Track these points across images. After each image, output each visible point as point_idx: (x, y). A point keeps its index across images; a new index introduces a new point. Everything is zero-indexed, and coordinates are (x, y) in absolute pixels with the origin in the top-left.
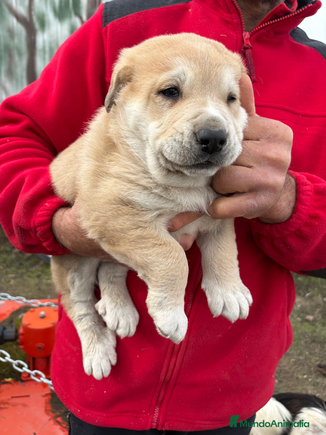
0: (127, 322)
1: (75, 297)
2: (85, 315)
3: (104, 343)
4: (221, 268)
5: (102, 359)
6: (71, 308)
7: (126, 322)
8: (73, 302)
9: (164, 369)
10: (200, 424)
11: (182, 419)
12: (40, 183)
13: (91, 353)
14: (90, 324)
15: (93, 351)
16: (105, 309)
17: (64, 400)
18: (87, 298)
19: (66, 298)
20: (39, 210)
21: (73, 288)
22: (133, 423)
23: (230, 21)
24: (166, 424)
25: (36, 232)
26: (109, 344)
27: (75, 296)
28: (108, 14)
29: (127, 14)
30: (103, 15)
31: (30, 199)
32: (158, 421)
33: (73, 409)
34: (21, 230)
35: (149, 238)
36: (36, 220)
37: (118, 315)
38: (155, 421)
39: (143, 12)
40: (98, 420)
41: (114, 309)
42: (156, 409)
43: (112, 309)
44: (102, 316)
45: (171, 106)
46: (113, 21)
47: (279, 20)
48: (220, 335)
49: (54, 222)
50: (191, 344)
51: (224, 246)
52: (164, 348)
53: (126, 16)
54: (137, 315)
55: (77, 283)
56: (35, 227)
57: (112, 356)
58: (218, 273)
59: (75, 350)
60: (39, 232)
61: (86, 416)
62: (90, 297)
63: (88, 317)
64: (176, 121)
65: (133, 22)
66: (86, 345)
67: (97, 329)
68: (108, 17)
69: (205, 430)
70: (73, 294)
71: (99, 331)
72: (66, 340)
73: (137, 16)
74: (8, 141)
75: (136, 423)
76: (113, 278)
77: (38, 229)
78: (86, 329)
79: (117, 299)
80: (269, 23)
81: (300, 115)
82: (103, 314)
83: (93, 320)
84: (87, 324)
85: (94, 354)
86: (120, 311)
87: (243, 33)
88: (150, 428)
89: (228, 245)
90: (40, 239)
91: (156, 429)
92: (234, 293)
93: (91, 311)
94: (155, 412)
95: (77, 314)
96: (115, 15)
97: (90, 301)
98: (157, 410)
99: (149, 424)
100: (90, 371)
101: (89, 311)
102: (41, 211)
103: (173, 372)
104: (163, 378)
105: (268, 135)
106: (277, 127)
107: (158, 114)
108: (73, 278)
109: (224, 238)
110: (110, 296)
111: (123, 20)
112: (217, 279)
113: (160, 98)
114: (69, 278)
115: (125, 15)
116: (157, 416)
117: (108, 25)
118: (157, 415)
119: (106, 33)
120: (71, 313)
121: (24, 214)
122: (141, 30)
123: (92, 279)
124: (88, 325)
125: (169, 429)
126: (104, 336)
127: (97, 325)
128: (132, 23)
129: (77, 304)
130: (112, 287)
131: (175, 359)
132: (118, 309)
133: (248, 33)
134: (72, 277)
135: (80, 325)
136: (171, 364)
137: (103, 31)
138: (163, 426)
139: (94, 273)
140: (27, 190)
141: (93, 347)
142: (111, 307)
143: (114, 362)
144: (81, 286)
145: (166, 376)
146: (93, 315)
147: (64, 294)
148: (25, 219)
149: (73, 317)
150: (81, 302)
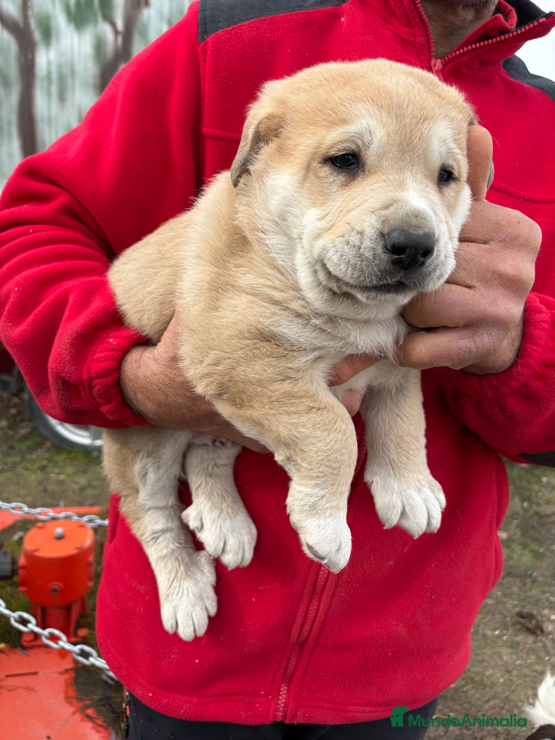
0: (240, 543)
1: (146, 500)
2: (164, 531)
3: (196, 579)
4: (399, 451)
5: (193, 606)
6: (139, 519)
7: (238, 543)
8: (143, 509)
9: (299, 621)
10: (354, 712)
11: (326, 704)
12: (97, 304)
13: (174, 596)
14: (172, 546)
15: (178, 593)
16: (201, 520)
17: (124, 676)
18: (168, 502)
19: (130, 503)
20: (98, 350)
21: (145, 484)
22: (244, 712)
23: (411, 39)
24: (299, 713)
25: (91, 388)
26: (205, 580)
27: (148, 497)
28: (207, 20)
29: (241, 20)
30: (199, 22)
31: (82, 331)
32: (286, 709)
33: (140, 692)
34: (63, 385)
35: (302, 397)
36: (92, 367)
37: (224, 530)
38: (282, 709)
39: (268, 19)
40: (184, 709)
41: (216, 521)
42: (282, 689)
43: (214, 520)
44: (197, 532)
45: (345, 185)
46: (217, 33)
47: (490, 41)
48: (392, 562)
49: (124, 371)
50: (344, 577)
51: (406, 414)
52: (298, 585)
53: (239, 25)
54: (254, 531)
55: (151, 477)
56: (91, 380)
57: (210, 601)
58: (395, 458)
59: (143, 592)
60: (97, 388)
61: (164, 703)
62: (172, 500)
63: (168, 535)
64: (353, 210)
65: (250, 34)
66: (166, 583)
67: (185, 555)
68: (208, 24)
69: (363, 721)
70: (144, 496)
71: (187, 559)
72: (127, 575)
73: (257, 26)
74: (31, 231)
75: (250, 713)
76: (213, 468)
77: (95, 382)
78: (166, 556)
79: (222, 503)
80: (474, 46)
81: (522, 200)
82: (197, 528)
83: (177, 540)
84: (167, 547)
85: (180, 598)
86: (228, 524)
87: (431, 60)
88: (273, 721)
89: (413, 414)
90: (98, 400)
91: (282, 722)
92: (419, 490)
93: (174, 525)
94: (281, 693)
95: (149, 529)
96: (220, 21)
97: (172, 507)
98: (284, 689)
99: (271, 713)
100: (174, 626)
101: (170, 525)
102: (101, 352)
103: (312, 626)
104: (297, 635)
105: (503, 237)
106: (519, 223)
107: (321, 197)
108: (144, 467)
109: (406, 401)
110: (210, 499)
111: (233, 31)
112: (393, 468)
113: (326, 171)
114: (137, 467)
115: (237, 23)
116: (284, 701)
117: (209, 38)
118: (284, 698)
119: (206, 52)
120: (139, 528)
121: (70, 356)
122: (264, 50)
123: (176, 470)
124: (169, 549)
125: (303, 722)
126: (196, 566)
127: (185, 547)
128: (249, 37)
129: (150, 512)
130: (212, 483)
131: (317, 603)
132: (224, 520)
133: (439, 61)
134: (143, 465)
135: (154, 548)
136: (310, 612)
137: (200, 48)
138: (294, 716)
139: (179, 460)
140: (74, 315)
141: (178, 585)
142: (212, 517)
143: (213, 610)
144: (157, 481)
145: (301, 631)
146: (176, 532)
147: (127, 496)
148: (73, 365)
149: (142, 535)
150: (156, 508)
